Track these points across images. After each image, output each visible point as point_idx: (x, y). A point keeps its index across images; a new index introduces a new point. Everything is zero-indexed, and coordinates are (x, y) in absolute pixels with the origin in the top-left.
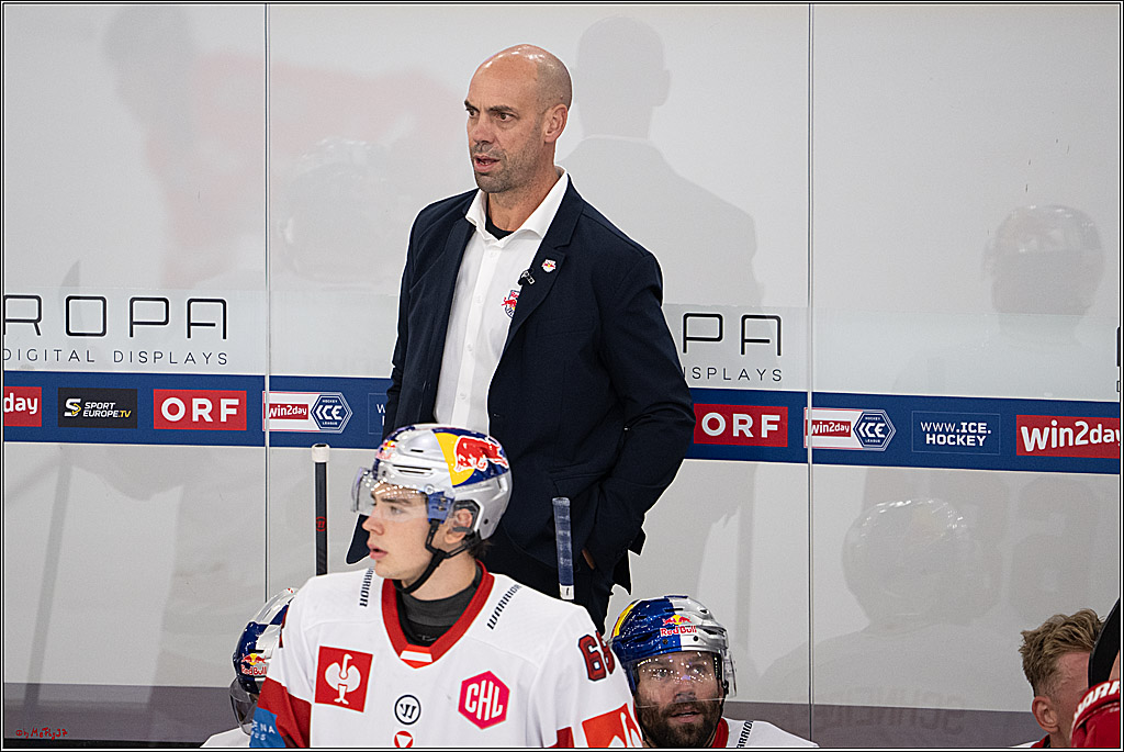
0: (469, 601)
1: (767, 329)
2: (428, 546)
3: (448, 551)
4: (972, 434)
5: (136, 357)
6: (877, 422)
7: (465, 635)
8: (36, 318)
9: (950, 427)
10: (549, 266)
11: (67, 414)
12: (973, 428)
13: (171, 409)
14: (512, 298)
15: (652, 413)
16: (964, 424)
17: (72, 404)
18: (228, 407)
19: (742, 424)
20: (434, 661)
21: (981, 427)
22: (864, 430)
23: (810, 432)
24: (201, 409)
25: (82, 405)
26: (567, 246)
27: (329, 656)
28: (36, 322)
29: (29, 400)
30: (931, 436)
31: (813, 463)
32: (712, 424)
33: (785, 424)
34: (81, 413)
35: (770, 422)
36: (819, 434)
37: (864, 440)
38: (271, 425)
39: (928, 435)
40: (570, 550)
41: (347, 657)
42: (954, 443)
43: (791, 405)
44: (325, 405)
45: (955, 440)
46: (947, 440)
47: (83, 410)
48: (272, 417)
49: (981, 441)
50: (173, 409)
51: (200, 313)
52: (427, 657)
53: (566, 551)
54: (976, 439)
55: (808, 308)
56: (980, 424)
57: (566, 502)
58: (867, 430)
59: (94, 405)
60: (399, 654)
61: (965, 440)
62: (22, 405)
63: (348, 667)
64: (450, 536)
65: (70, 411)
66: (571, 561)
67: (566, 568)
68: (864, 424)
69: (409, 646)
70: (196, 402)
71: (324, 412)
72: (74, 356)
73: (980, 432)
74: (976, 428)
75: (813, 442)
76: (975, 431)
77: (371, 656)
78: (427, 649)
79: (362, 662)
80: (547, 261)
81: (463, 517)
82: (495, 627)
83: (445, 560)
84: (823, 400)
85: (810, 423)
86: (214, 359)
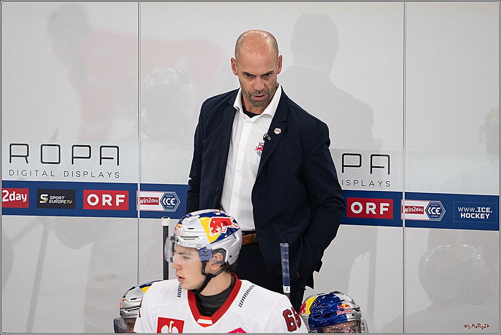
0: (229, 294)
1: (383, 161)
2: (203, 273)
3: (213, 274)
4: (483, 213)
5: (75, 174)
6: (437, 207)
7: (228, 310)
8: (26, 155)
9: (472, 210)
10: (278, 131)
11: (41, 202)
12: (484, 210)
13: (92, 199)
14: (260, 147)
15: (327, 203)
16: (479, 208)
17: (44, 197)
18: (120, 198)
19: (371, 207)
20: (213, 323)
21: (488, 209)
22: (430, 211)
23: (404, 212)
24: (107, 199)
25: (49, 198)
26: (285, 121)
27: (162, 322)
28: (26, 157)
29: (22, 195)
30: (463, 214)
31: (405, 227)
32: (356, 207)
33: (392, 208)
34: (48, 201)
35: (384, 207)
36: (408, 213)
37: (430, 216)
38: (141, 207)
39: (462, 214)
40: (288, 269)
41: (172, 322)
42: (474, 217)
43: (395, 198)
44: (167, 198)
45: (475, 216)
46: (471, 216)
47: (49, 200)
48: (141, 204)
49: (487, 216)
50: (93, 200)
51: (106, 152)
52: (210, 322)
53: (286, 270)
54: (485, 215)
55: (403, 151)
56: (487, 208)
57: (287, 245)
58: (432, 211)
59: (54, 197)
60: (197, 321)
61: (480, 216)
62: (19, 198)
63: (172, 327)
64: (213, 266)
65: (43, 200)
66: (288, 274)
67: (286, 278)
68: (430, 208)
69: (202, 317)
70: (104, 196)
71: (166, 201)
72: (45, 173)
73: (487, 212)
74: (485, 210)
75: (405, 216)
76: (485, 211)
77: (183, 322)
78: (210, 318)
79: (179, 324)
80: (276, 129)
81: (218, 257)
82: (242, 306)
83: (213, 278)
84: (411, 196)
85: (404, 207)
86: (113, 175)
